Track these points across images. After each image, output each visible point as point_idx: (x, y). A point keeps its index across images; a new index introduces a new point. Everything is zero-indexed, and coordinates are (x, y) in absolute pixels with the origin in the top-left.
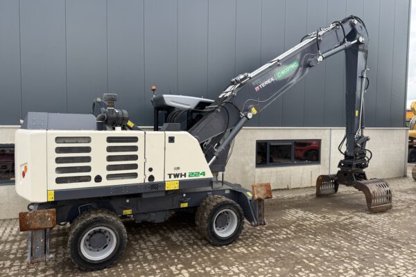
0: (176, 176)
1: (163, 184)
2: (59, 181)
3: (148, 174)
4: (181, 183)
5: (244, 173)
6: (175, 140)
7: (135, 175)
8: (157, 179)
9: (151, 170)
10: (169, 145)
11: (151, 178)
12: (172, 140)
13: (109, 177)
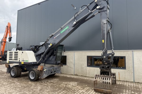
0: (23, 61)
1: (21, 62)
2: (10, 59)
3: (19, 60)
4: (24, 63)
5: (82, 68)
6: (23, 53)
7: (17, 60)
8: (20, 61)
9: (19, 59)
10: (22, 53)
11: (19, 61)
12: (23, 52)
13: (15, 60)
